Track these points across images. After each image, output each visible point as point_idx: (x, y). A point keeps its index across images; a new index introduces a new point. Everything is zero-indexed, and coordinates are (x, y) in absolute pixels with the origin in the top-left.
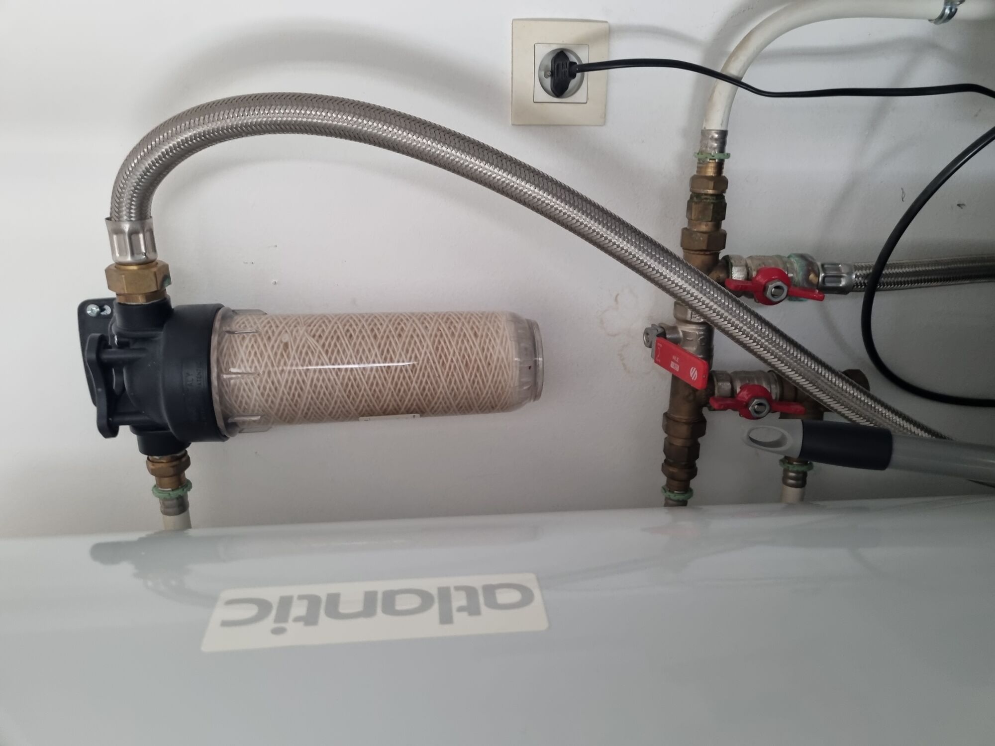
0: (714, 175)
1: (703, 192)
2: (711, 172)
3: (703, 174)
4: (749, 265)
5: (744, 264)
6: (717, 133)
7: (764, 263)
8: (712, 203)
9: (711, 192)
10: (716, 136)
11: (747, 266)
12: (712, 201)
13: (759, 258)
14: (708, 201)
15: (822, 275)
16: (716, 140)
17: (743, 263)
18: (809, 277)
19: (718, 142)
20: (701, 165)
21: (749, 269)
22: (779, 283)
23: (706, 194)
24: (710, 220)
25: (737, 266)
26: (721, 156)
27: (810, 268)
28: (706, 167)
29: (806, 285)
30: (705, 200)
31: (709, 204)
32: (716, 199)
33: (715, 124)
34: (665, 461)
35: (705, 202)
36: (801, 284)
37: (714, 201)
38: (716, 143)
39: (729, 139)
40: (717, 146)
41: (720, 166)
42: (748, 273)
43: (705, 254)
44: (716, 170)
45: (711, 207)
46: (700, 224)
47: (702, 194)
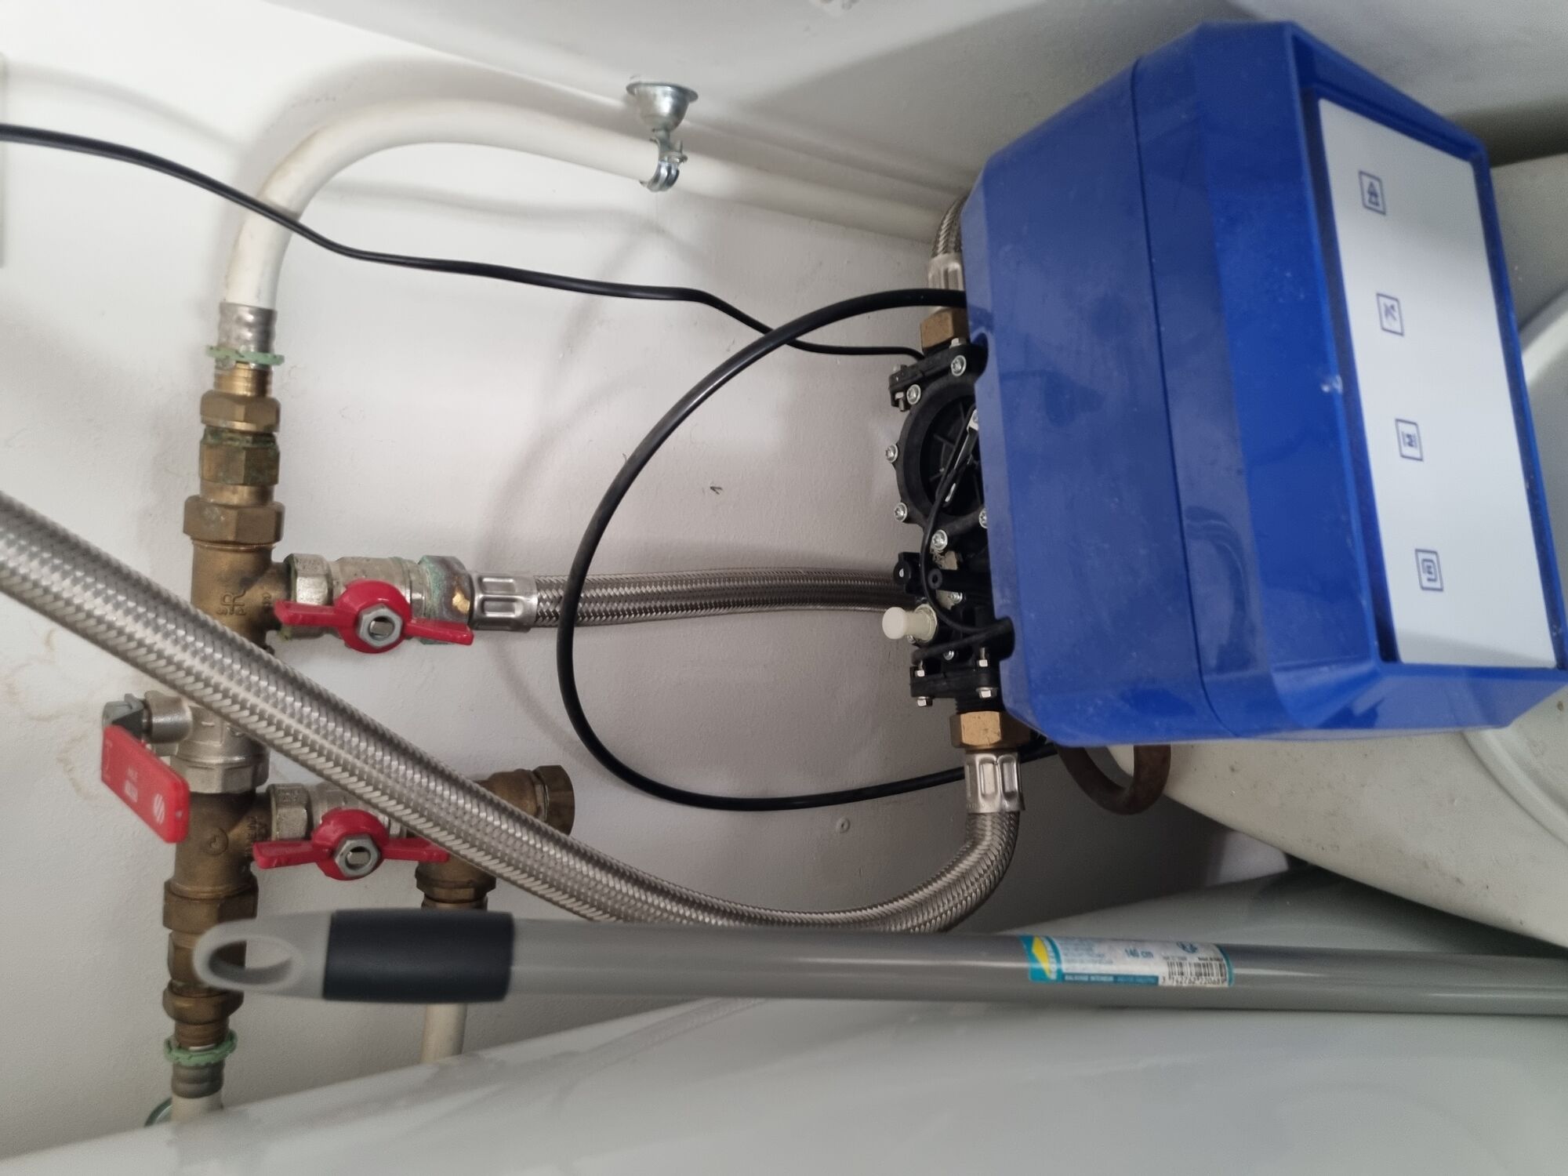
0: (249, 394)
1: (224, 426)
2: (242, 386)
3: (224, 391)
4: (334, 575)
5: (322, 573)
6: (251, 313)
7: (364, 572)
8: (244, 448)
9: (240, 426)
10: (250, 318)
11: (328, 577)
12: (245, 444)
13: (355, 561)
14: (237, 443)
15: (479, 597)
16: (249, 325)
17: (320, 570)
18: (451, 601)
19: (254, 330)
20: (220, 372)
21: (334, 583)
22: (384, 612)
23: (232, 431)
24: (242, 482)
25: (305, 576)
26: (263, 359)
27: (455, 583)
28: (232, 377)
29: (447, 616)
30: (229, 442)
31: (238, 450)
32: (254, 441)
33: (247, 294)
34: (171, 986)
35: (230, 446)
36: (437, 612)
37: (249, 445)
38: (250, 331)
39: (279, 328)
40: (253, 337)
41: (262, 377)
42: (331, 592)
43: (236, 551)
44: (255, 386)
45: (243, 456)
46: (221, 489)
47: (223, 430)
